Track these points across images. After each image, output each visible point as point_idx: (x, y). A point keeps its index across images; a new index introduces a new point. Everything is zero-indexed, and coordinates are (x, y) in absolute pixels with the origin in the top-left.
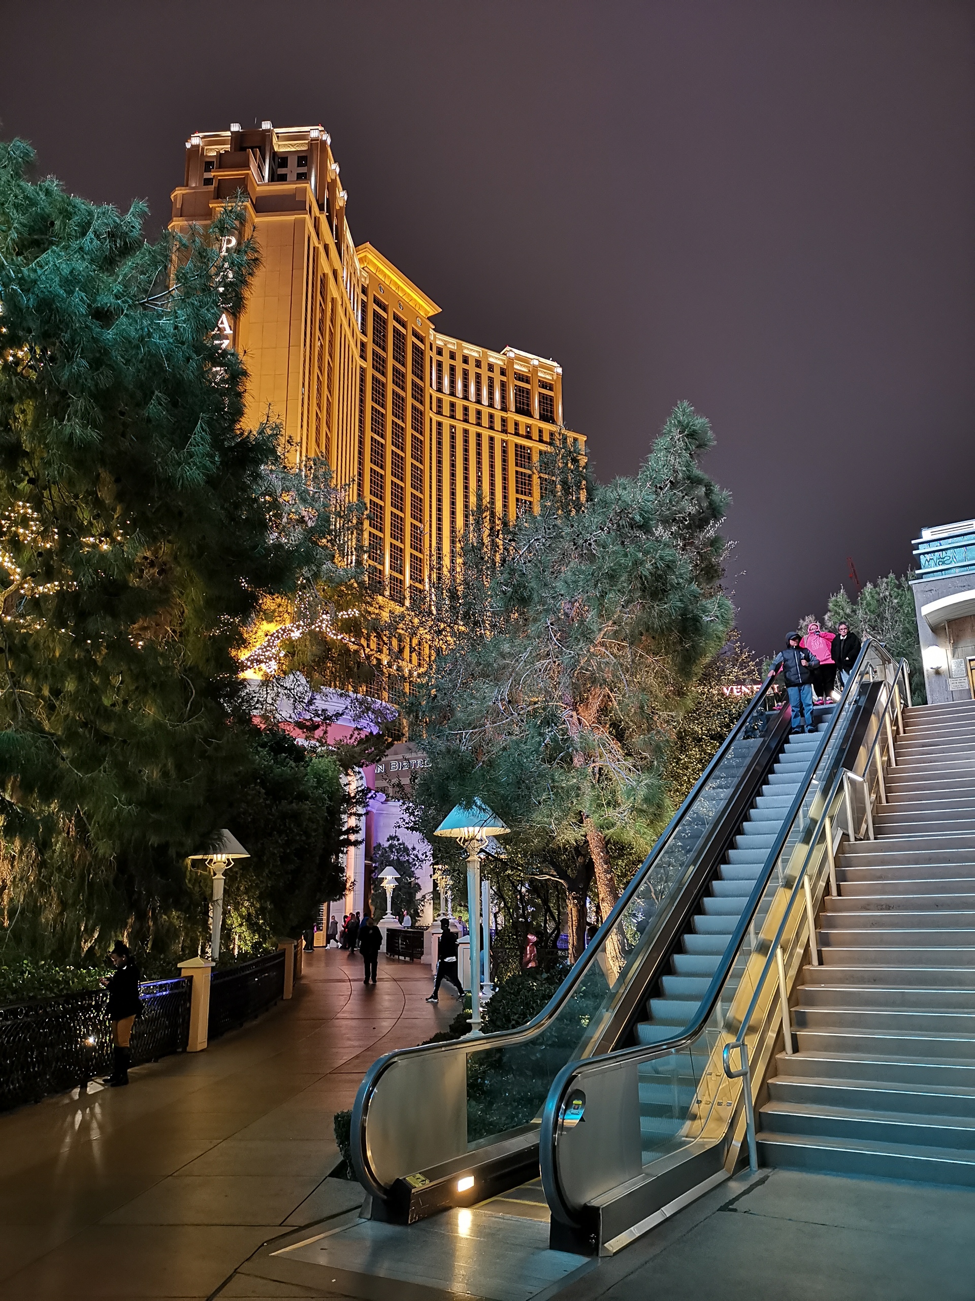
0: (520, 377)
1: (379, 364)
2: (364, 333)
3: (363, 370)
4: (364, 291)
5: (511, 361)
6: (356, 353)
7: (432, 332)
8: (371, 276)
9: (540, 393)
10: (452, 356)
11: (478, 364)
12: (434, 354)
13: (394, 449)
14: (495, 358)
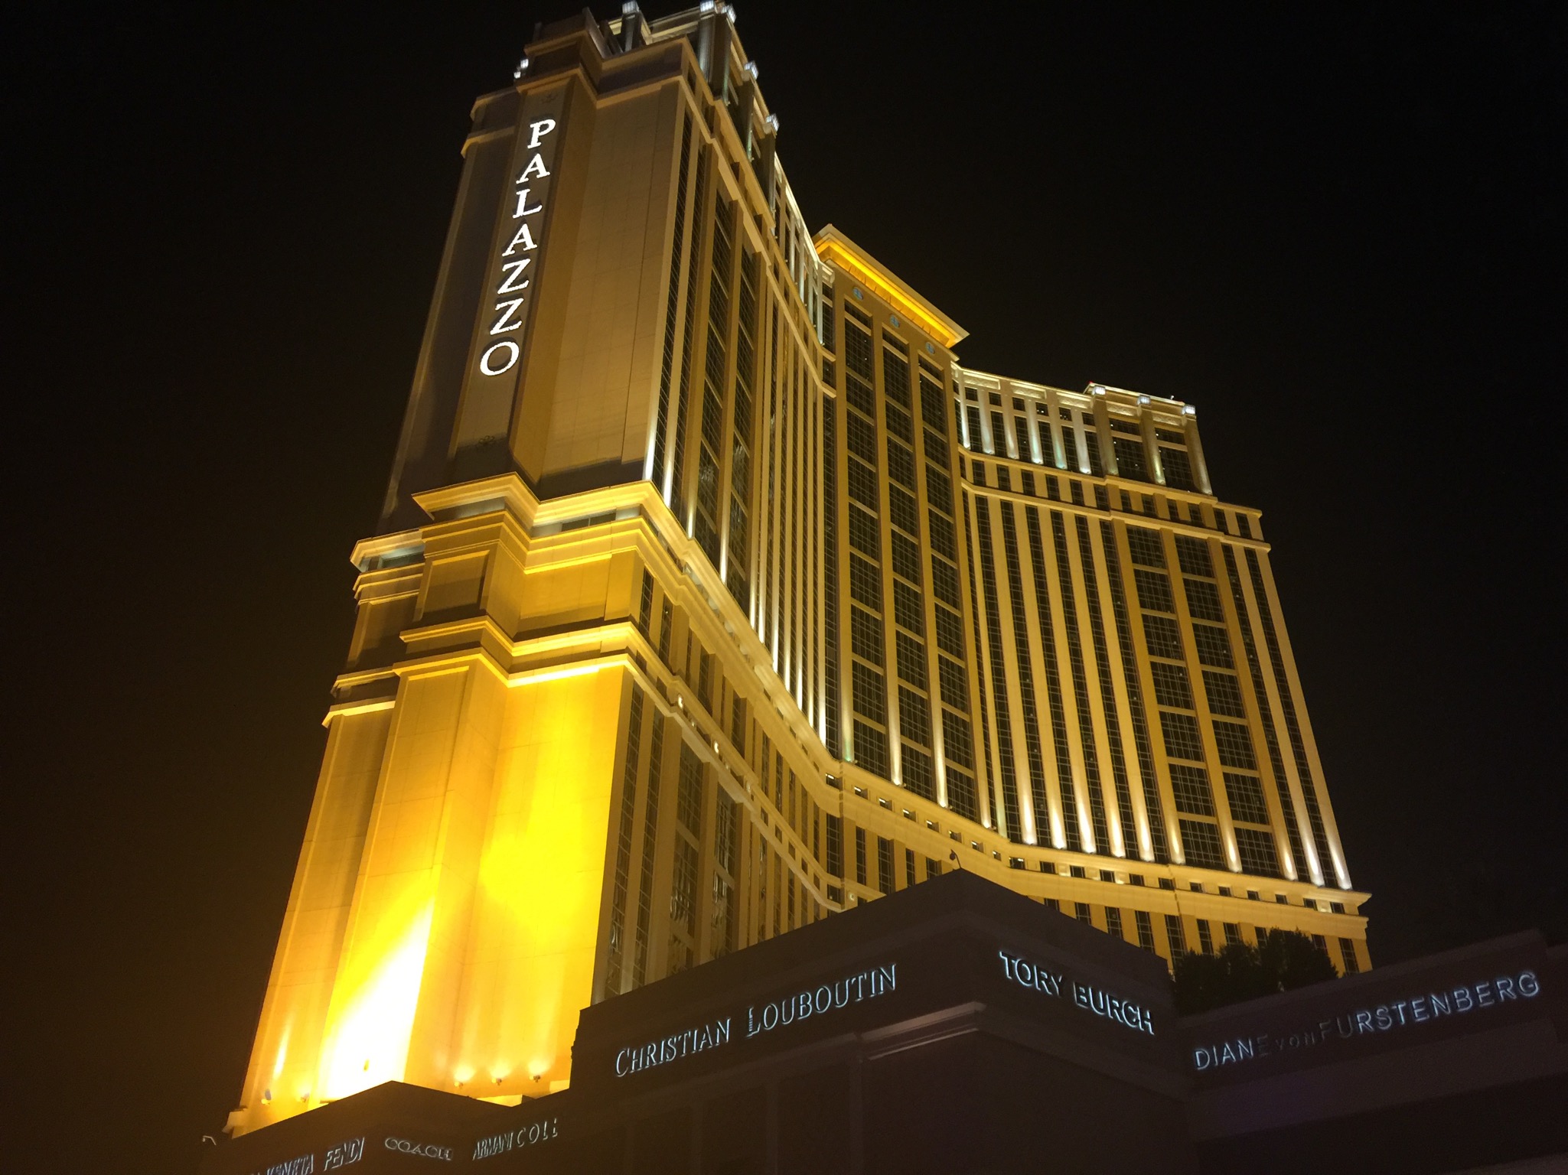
0: (1121, 425)
1: (859, 396)
2: (829, 346)
3: (828, 403)
4: (827, 292)
5: (1100, 402)
6: (815, 376)
7: (955, 367)
8: (838, 273)
9: (1160, 448)
10: (995, 399)
11: (1042, 408)
12: (961, 399)
13: (896, 528)
14: (1071, 399)
